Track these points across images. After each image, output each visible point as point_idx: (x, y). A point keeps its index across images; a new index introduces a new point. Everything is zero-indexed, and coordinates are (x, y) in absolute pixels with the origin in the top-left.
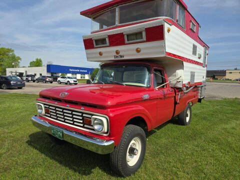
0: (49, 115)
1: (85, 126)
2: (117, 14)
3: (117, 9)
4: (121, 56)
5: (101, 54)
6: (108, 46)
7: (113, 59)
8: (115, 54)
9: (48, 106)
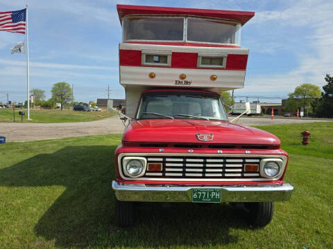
0: (161, 174)
1: (245, 175)
2: (185, 27)
3: (186, 21)
4: (187, 83)
5: (152, 76)
6: (168, 67)
7: (173, 84)
8: (178, 79)
9: (161, 160)
